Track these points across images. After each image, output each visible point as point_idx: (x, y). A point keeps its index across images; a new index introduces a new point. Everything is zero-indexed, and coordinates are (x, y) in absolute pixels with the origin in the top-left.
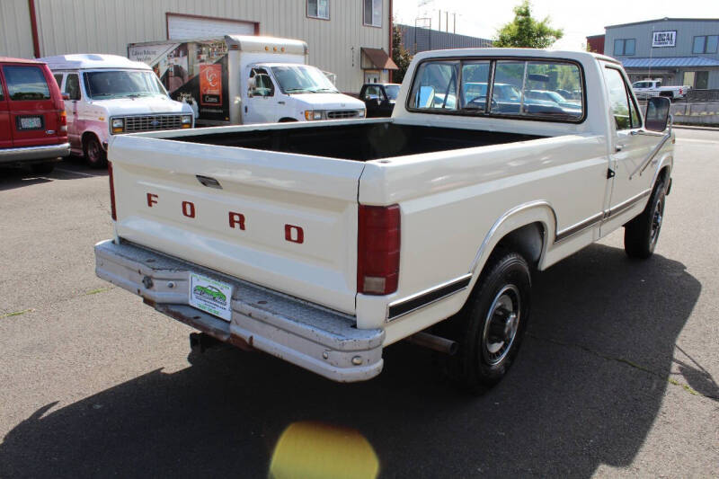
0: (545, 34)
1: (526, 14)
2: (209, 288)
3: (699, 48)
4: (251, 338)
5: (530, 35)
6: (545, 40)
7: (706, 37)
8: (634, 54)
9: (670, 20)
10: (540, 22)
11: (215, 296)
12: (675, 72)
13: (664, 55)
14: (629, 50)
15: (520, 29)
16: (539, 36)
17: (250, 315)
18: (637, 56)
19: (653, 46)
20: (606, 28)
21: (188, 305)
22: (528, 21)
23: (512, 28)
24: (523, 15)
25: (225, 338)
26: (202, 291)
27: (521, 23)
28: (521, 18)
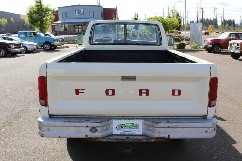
0: (48, 11)
1: (40, 2)
2: (127, 124)
3: (92, 15)
4: (169, 136)
5: (42, 11)
6: (48, 13)
7: (93, 11)
8: (70, 18)
9: (80, 5)
10: (46, 6)
11: (131, 126)
12: (85, 24)
13: (80, 18)
14: (68, 16)
15: (38, 9)
16: (46, 11)
17: (168, 127)
18: (71, 18)
19: (76, 14)
20: (58, 8)
21: (113, 135)
22: (41, 5)
23: (34, 8)
24: (39, 3)
25: (153, 140)
26: (122, 127)
27: (38, 6)
28: (38, 4)
